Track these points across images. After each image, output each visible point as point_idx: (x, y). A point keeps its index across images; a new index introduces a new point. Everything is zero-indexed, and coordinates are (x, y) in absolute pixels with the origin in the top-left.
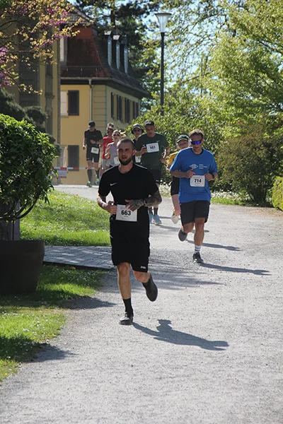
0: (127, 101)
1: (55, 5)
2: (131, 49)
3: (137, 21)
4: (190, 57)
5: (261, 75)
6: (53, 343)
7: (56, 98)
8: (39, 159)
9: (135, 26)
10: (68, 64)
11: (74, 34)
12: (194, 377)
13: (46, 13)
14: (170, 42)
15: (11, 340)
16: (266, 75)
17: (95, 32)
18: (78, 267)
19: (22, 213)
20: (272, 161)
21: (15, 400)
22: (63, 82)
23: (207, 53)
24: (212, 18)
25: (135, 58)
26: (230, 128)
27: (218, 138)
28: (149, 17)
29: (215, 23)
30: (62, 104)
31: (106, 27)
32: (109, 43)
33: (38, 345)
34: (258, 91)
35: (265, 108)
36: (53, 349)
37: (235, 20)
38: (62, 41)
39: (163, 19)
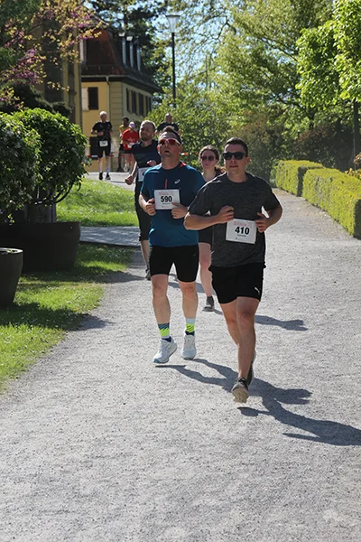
0: (141, 96)
1: (78, 9)
2: (143, 49)
3: (147, 24)
4: (196, 55)
5: (262, 68)
6: (93, 313)
7: (78, 94)
8: (73, 149)
9: (146, 28)
10: (87, 63)
11: (96, 35)
12: (222, 340)
13: (70, 17)
14: (177, 41)
15: (56, 311)
16: (267, 69)
17: (111, 34)
18: (110, 246)
19: (59, 198)
20: (274, 146)
21: (66, 363)
22: (84, 80)
23: (211, 51)
24: (215, 19)
25: (146, 57)
26: (236, 118)
27: (225, 127)
28: (158, 20)
29: (218, 23)
30: (83, 100)
31: (120, 30)
32: (124, 44)
33: (81, 315)
34: (260, 83)
35: (267, 98)
36: (95, 319)
37: (238, 21)
38: (81, 44)
39: (173, 21)
